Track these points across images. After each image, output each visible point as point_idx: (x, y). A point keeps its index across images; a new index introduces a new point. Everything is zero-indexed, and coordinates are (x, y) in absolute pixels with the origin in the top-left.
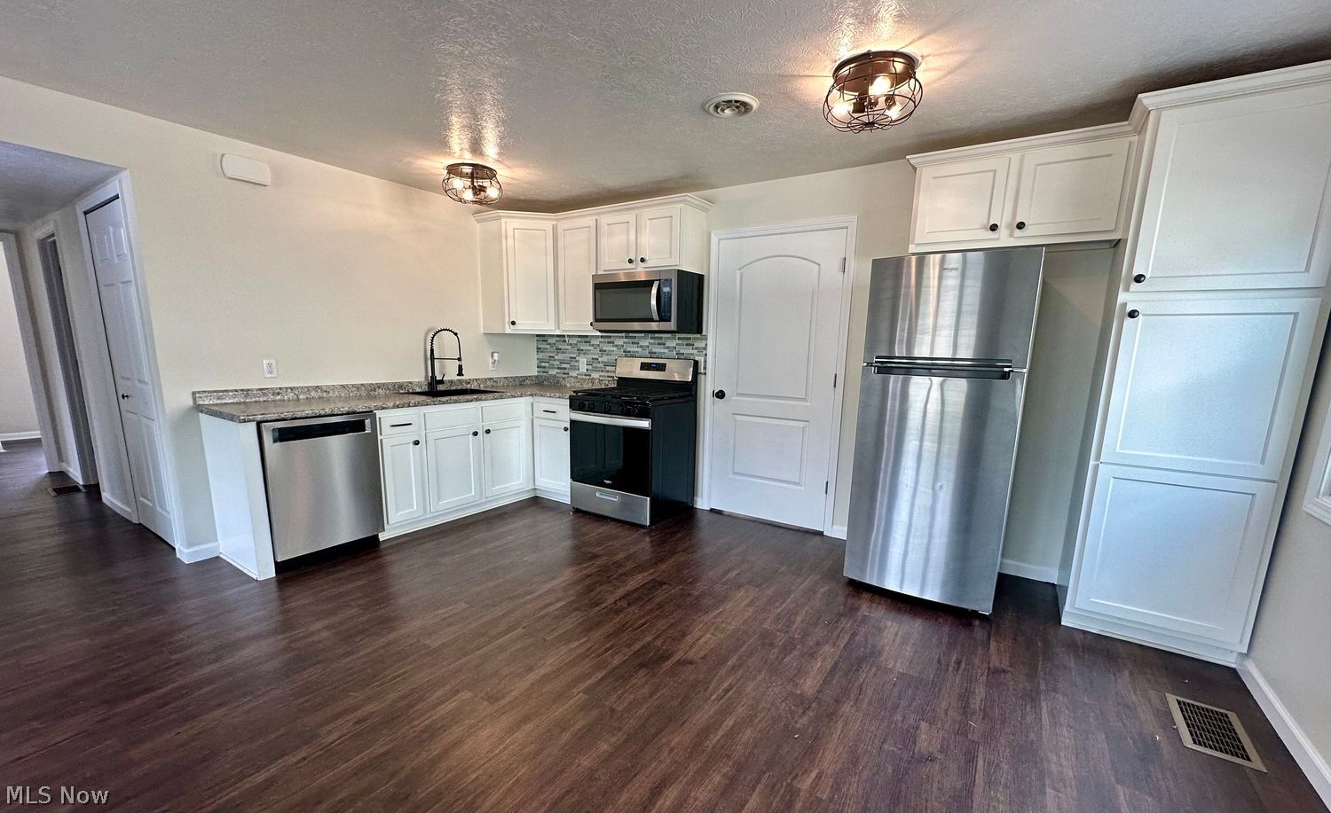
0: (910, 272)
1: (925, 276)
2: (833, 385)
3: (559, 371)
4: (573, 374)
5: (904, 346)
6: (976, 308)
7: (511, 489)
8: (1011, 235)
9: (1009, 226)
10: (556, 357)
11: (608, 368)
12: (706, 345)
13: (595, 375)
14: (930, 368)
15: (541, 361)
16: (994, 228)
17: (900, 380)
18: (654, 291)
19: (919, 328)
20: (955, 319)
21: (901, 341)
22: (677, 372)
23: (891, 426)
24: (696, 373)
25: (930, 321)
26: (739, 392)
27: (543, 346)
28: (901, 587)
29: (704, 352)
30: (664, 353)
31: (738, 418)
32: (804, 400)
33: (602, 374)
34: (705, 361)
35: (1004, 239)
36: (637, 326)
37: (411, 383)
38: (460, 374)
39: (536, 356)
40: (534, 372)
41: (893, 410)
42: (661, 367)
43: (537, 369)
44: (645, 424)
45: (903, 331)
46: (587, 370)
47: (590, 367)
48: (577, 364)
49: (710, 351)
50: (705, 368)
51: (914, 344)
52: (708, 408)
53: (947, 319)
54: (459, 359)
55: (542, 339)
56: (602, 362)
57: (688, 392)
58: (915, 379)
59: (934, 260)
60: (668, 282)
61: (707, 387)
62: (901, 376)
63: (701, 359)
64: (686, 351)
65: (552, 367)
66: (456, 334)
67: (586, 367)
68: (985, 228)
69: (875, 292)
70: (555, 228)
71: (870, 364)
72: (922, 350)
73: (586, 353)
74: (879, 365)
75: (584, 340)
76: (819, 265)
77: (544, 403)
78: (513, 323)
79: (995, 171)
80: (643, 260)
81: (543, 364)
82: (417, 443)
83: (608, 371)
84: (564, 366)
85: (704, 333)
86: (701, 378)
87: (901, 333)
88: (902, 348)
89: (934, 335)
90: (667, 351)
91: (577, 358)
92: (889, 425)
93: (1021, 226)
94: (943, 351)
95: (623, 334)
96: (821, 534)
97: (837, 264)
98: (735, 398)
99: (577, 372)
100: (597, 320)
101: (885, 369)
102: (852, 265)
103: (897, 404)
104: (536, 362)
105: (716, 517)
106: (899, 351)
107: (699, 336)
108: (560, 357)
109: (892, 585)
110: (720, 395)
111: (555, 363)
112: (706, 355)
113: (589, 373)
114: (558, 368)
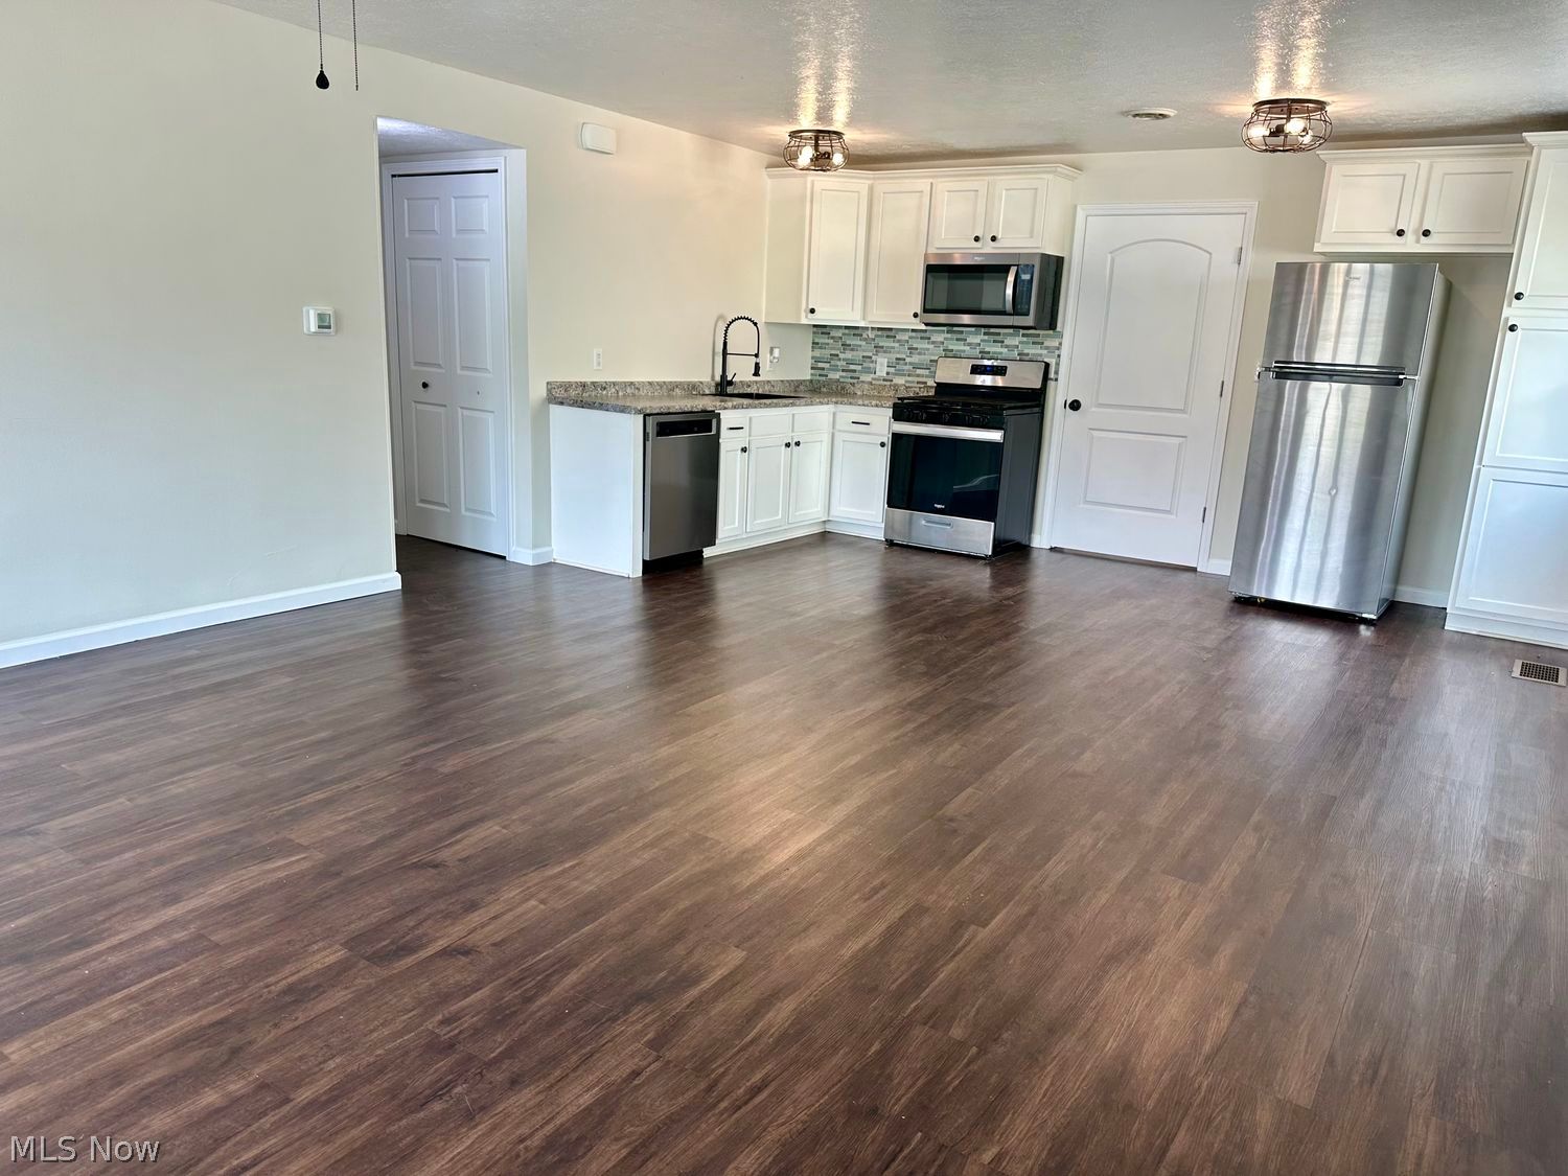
0: (1313, 280)
1: (1329, 283)
2: (1219, 393)
3: (844, 374)
4: (867, 378)
5: (1304, 351)
6: (1383, 317)
7: (806, 518)
8: (1418, 241)
9: (1415, 232)
10: (842, 356)
11: (919, 371)
12: (1060, 344)
13: (899, 381)
14: (1331, 374)
15: (817, 360)
16: (1400, 233)
17: (1298, 386)
18: (1011, 279)
19: (1321, 334)
20: (1360, 327)
21: (1300, 347)
22: (1023, 377)
23: (1286, 431)
24: (1046, 378)
25: (1333, 328)
26: (1100, 402)
27: (823, 340)
28: (1293, 596)
29: (1057, 352)
30: (1001, 353)
31: (1095, 433)
32: (1183, 411)
33: (910, 379)
34: (1058, 364)
35: (1411, 245)
36: (966, 319)
37: (701, 383)
38: (756, 374)
39: (810, 354)
40: (807, 375)
41: (1288, 416)
42: (999, 371)
43: (810, 371)
44: (995, 436)
45: (1302, 336)
46: (888, 373)
47: (892, 370)
48: (871, 365)
49: (1064, 352)
50: (1056, 373)
51: (1315, 349)
52: (1058, 422)
53: (1352, 326)
54: (757, 356)
55: (820, 330)
56: (910, 364)
57: (1033, 400)
58: (1314, 384)
59: (1339, 268)
60: (1029, 268)
61: (1057, 398)
62: (1299, 382)
63: (1052, 362)
64: (1032, 350)
65: (835, 369)
66: (755, 324)
67: (886, 369)
68: (1392, 232)
69: (1278, 295)
70: (871, 189)
71: (1268, 369)
72: (1323, 356)
73: (887, 351)
74: (1277, 370)
75: (885, 333)
76: (1210, 254)
77: (849, 413)
78: (812, 311)
79: (1404, 176)
80: (994, 239)
81: (820, 365)
82: (744, 450)
83: (918, 376)
84: (852, 367)
85: (1058, 329)
86: (1051, 384)
87: (1300, 338)
88: (1301, 353)
89: (1337, 343)
90: (1005, 350)
91: (874, 358)
92: (1284, 430)
93: (1426, 233)
94: (1346, 357)
95: (945, 328)
96: (1194, 570)
97: (1232, 256)
98: (1093, 409)
99: (872, 376)
100: (926, 311)
101: (1282, 375)
102: (1249, 257)
103: (1294, 410)
104: (809, 362)
105: (1058, 556)
106: (1298, 356)
107: (1051, 332)
108: (849, 355)
109: (1282, 594)
110: (1075, 405)
111: (839, 363)
112: (1059, 356)
113: (890, 377)
114: (843, 371)
